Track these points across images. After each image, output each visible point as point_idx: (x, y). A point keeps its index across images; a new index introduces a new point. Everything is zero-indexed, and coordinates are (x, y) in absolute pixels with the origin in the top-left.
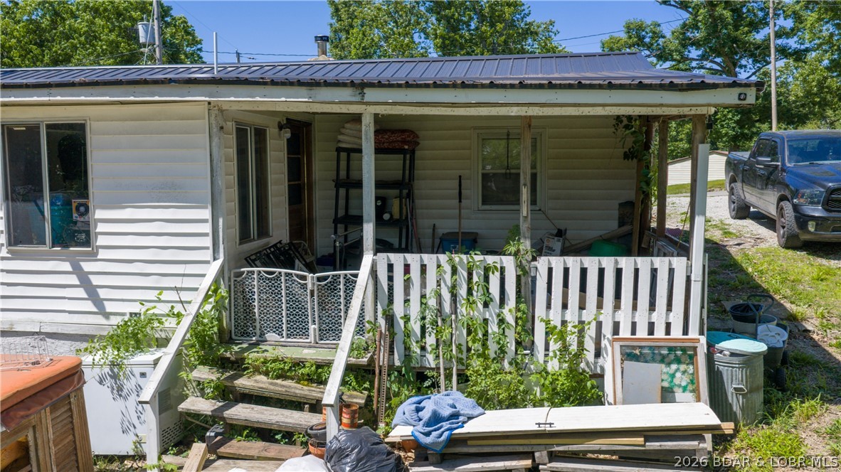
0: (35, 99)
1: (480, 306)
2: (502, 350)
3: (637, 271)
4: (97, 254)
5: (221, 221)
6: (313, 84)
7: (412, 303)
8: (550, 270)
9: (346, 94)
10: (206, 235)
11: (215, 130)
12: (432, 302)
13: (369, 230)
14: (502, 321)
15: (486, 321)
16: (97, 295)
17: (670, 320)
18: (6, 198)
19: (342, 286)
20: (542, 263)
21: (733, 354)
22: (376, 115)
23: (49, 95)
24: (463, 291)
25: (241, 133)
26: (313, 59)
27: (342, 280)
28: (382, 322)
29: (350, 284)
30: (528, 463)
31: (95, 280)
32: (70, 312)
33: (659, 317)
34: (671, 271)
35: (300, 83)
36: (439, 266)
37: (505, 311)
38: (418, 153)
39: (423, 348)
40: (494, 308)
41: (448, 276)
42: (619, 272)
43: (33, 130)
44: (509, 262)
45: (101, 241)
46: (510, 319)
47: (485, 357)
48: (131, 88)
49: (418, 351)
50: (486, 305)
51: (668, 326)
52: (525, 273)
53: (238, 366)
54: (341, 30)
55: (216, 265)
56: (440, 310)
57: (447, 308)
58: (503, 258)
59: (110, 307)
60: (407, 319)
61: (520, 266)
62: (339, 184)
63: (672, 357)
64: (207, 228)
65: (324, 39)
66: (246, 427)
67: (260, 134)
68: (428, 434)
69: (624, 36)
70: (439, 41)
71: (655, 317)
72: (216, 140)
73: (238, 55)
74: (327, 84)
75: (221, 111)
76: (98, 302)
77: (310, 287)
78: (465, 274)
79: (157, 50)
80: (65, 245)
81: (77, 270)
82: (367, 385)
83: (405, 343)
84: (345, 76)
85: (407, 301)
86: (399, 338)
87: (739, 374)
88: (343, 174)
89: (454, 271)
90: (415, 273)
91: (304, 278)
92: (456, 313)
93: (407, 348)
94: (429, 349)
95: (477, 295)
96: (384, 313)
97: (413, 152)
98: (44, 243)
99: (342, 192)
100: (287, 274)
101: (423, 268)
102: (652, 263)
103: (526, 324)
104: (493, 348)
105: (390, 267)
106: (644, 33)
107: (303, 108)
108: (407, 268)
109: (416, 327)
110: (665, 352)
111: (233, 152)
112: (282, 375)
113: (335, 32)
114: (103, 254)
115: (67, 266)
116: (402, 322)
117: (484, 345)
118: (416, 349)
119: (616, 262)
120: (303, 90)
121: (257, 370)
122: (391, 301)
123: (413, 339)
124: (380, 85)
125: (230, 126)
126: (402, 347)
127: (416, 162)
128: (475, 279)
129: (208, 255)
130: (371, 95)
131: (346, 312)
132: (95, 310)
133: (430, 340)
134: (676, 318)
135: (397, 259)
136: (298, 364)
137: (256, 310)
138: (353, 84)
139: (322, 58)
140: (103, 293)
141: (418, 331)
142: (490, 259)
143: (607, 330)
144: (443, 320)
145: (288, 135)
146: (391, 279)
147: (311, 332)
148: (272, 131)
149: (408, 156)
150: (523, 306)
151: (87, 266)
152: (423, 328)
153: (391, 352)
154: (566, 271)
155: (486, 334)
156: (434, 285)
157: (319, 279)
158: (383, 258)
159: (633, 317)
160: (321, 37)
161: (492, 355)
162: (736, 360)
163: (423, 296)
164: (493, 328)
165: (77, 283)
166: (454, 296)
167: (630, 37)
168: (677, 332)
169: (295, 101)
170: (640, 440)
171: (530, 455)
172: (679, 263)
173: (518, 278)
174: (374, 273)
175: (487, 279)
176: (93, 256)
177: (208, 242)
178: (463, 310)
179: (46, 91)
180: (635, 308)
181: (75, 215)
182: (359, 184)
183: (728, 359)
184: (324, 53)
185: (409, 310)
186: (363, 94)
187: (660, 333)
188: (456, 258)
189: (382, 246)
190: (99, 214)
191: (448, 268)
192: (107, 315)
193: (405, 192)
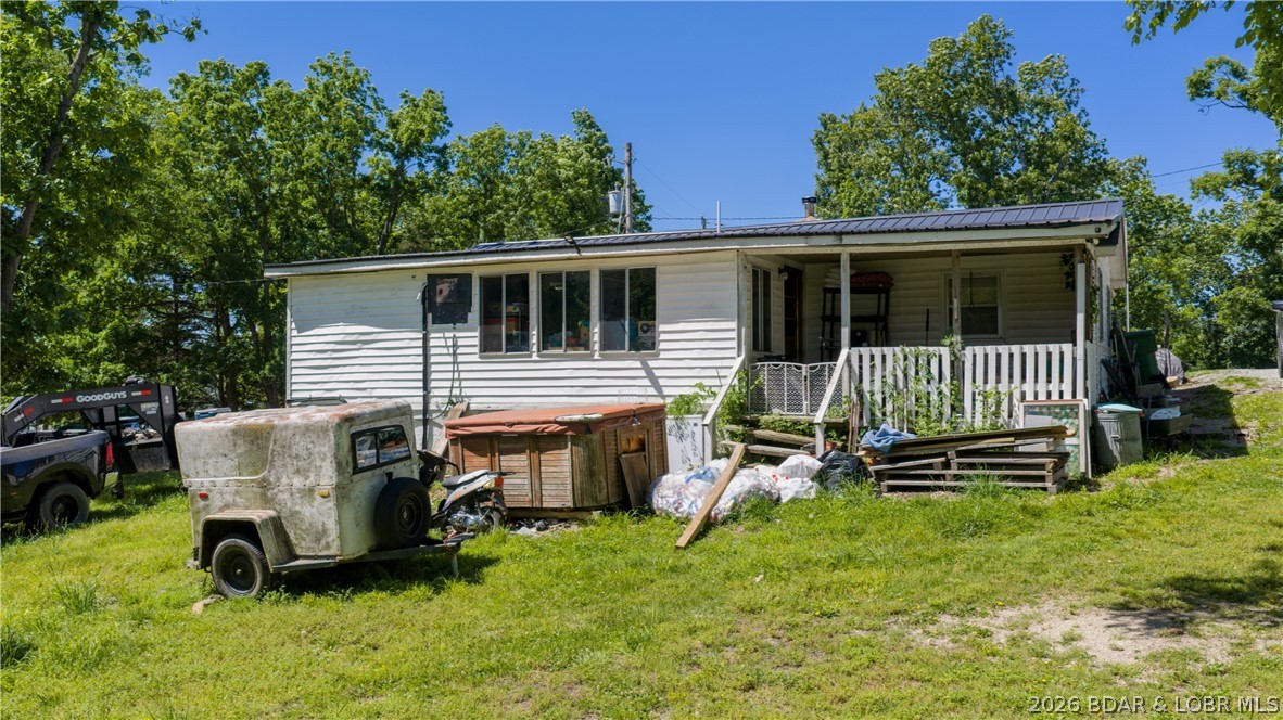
0: (628, 252)
1: (925, 382)
2: (941, 414)
3: (1036, 354)
4: (658, 355)
5: (743, 330)
6: (808, 235)
7: (875, 382)
8: (974, 356)
9: (830, 240)
10: (733, 339)
11: (741, 268)
12: (890, 380)
13: (845, 332)
14: (940, 393)
15: (929, 393)
16: (658, 383)
17: (1063, 389)
18: (600, 319)
19: (826, 373)
20: (969, 351)
21: (1110, 412)
22: (851, 254)
23: (637, 249)
24: (912, 372)
25: (755, 273)
26: (801, 220)
27: (827, 368)
28: (854, 396)
29: (831, 370)
30: (943, 459)
31: (657, 373)
32: (639, 396)
33: (1054, 387)
34: (1062, 354)
35: (800, 234)
36: (895, 355)
37: (943, 386)
38: (892, 293)
39: (884, 414)
40: (934, 384)
41: (901, 363)
42: (1024, 356)
43: (621, 273)
44: (945, 352)
45: (662, 346)
46: (946, 391)
47: (928, 417)
48: (690, 242)
49: (880, 416)
50: (929, 382)
51: (1061, 393)
52: (957, 358)
53: (755, 424)
54: (830, 183)
55: (740, 360)
56: (896, 386)
57: (901, 384)
58: (941, 348)
59: (666, 391)
60: (872, 394)
61: (953, 353)
62: (824, 318)
63: (1063, 413)
64: (734, 335)
65: (812, 200)
66: (763, 456)
67: (767, 275)
68: (879, 441)
69: (1224, 172)
70: (964, 192)
71: (1051, 387)
72: (741, 275)
73: (704, 220)
74: (817, 234)
75: (746, 255)
76: (658, 388)
77: (804, 374)
78: (914, 360)
79: (628, 220)
80: (638, 349)
81: (645, 367)
82: (844, 437)
83: (871, 410)
84: (828, 228)
85: (872, 381)
86: (867, 406)
87: (1114, 426)
88: (828, 312)
89: (906, 358)
90: (878, 361)
91: (800, 368)
92: (907, 387)
93: (873, 414)
94: (888, 414)
95: (922, 373)
96: (856, 388)
97: (887, 292)
98: (624, 349)
99: (828, 324)
100: (788, 366)
101: (884, 357)
102: (1047, 348)
103: (958, 394)
104: (934, 412)
105: (860, 357)
106: (1253, 167)
107: (801, 251)
108: (872, 358)
109: (878, 398)
110: (1058, 410)
111: (750, 285)
112: (785, 431)
113: (824, 185)
114: (662, 355)
115: (638, 364)
116: (868, 395)
117: (929, 411)
118: (879, 414)
119: (1022, 349)
120: (802, 238)
121: (768, 428)
122: (861, 381)
123: (877, 407)
124: (852, 233)
125: (750, 267)
126: (869, 413)
127: (891, 301)
128: (921, 362)
129: (734, 353)
130: (847, 240)
131: (829, 377)
132: (656, 393)
133: (889, 407)
134: (1067, 387)
135: (865, 351)
136: (795, 423)
137: (766, 392)
138: (834, 233)
139: (810, 219)
140: (662, 382)
141: (880, 402)
142: (931, 349)
143: (1017, 395)
144: (898, 393)
145: (786, 277)
146: (861, 367)
147: (804, 407)
148: (774, 274)
149: (883, 296)
150: (955, 382)
151: (652, 364)
152: (884, 399)
153: (861, 417)
154: (986, 356)
155: (929, 402)
156: (892, 368)
157: (811, 368)
158: (855, 350)
159: (1035, 387)
160: (809, 199)
161: (934, 418)
162: (1111, 416)
163: (884, 377)
164: (934, 397)
165: (645, 375)
166: (906, 376)
167: (1231, 173)
168: (1068, 396)
169: (797, 247)
170: (1012, 439)
171: (945, 454)
172: (1067, 348)
173: (952, 363)
174: (848, 360)
175: (929, 363)
176: (656, 357)
177: (734, 344)
178: (911, 384)
179: (635, 246)
180: (1036, 381)
181: (640, 332)
182: (839, 319)
183: (1107, 416)
184: (812, 214)
185: (874, 387)
186: (841, 239)
187: (1055, 396)
188: (907, 349)
189: (856, 341)
190: (662, 328)
191: (901, 356)
192: (664, 397)
193: (881, 325)
